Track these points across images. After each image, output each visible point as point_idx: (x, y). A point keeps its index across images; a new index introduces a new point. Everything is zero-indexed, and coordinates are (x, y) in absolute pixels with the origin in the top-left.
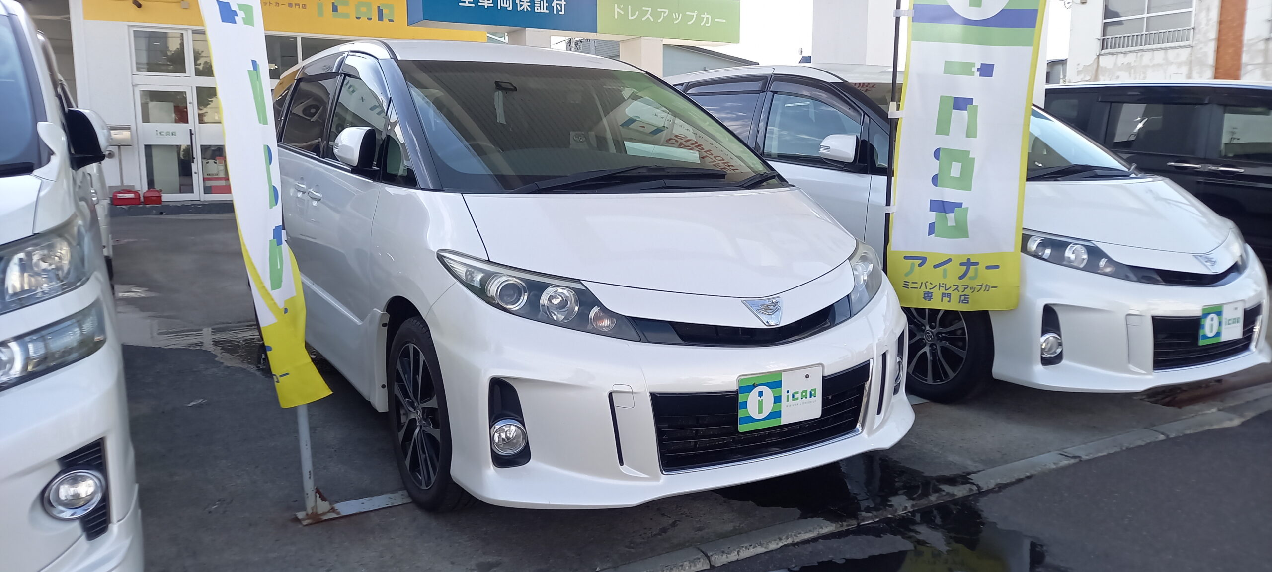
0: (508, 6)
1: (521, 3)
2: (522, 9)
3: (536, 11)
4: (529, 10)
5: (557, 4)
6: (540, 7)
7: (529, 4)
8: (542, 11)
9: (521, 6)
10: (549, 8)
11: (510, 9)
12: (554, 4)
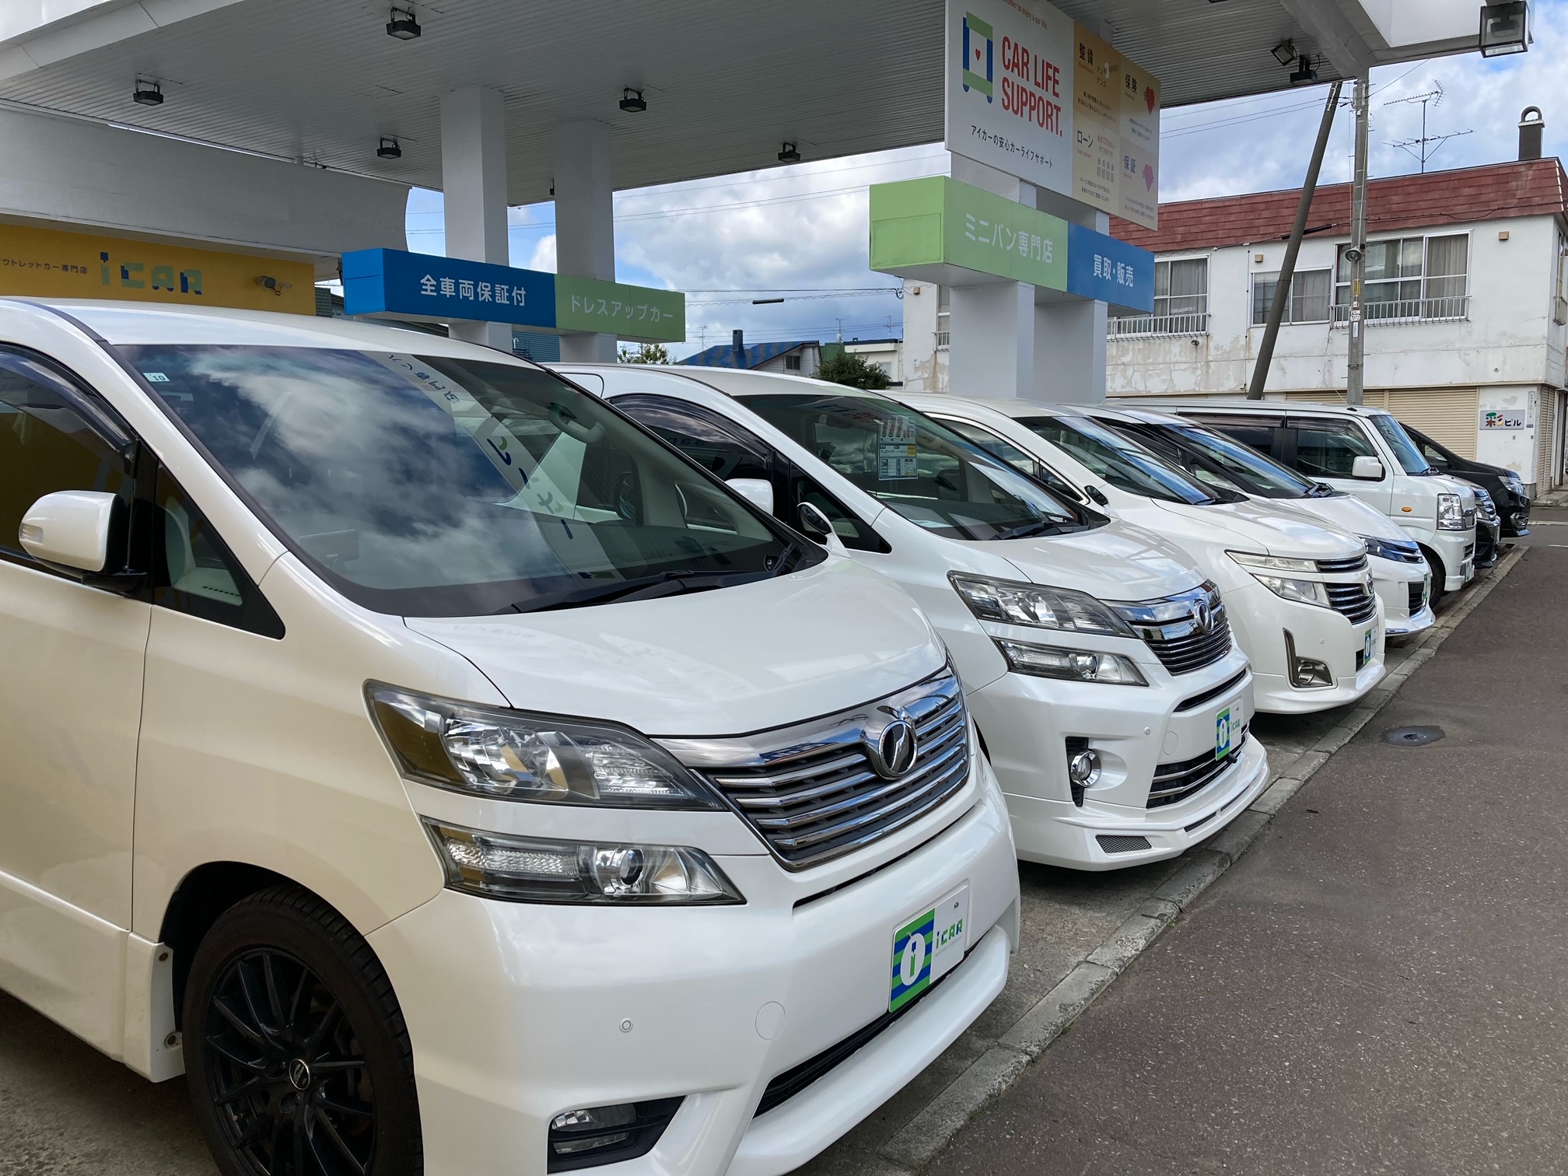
0: (469, 295)
1: (483, 292)
2: (483, 299)
3: (497, 301)
4: (491, 300)
5: (517, 294)
6: (501, 297)
7: (490, 293)
8: (503, 302)
9: (483, 295)
10: (510, 298)
11: (472, 298)
12: (514, 294)
